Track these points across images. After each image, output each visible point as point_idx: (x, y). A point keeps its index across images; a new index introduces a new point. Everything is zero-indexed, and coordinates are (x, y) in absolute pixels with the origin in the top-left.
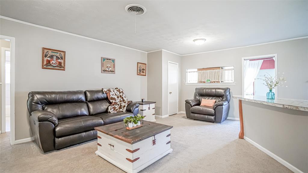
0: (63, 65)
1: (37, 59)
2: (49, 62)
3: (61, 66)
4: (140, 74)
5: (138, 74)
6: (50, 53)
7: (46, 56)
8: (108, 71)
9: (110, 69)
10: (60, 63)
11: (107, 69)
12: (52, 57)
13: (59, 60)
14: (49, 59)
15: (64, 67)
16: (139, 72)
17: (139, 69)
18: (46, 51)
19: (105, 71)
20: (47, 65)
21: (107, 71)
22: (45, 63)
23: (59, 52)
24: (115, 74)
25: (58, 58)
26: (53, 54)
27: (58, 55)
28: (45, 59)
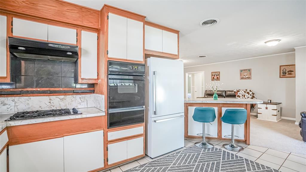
0: (219, 78)
1: (210, 77)
2: (213, 77)
3: (218, 79)
4: (285, 76)
5: (281, 76)
6: (214, 74)
7: (213, 75)
8: (246, 78)
9: (247, 76)
10: (218, 77)
11: (244, 77)
12: (214, 75)
13: (217, 76)
14: (214, 76)
15: (219, 79)
16: (282, 74)
17: (282, 72)
18: (212, 73)
20: (213, 79)
22: (212, 78)
24: (251, 79)
25: (217, 75)
26: (215, 74)
27: (217, 74)
28: (213, 76)
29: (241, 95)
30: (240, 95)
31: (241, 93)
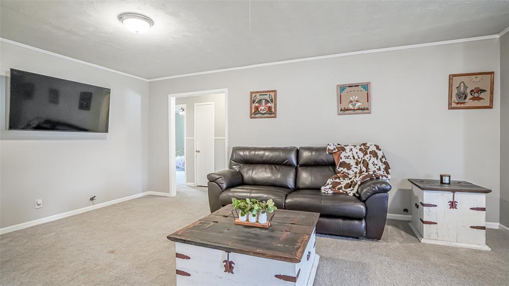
0: (273, 110)
1: (245, 107)
2: (257, 108)
3: (271, 113)
4: (462, 105)
5: (454, 105)
6: (259, 97)
7: (254, 102)
8: (354, 110)
9: (358, 104)
10: (270, 108)
11: (351, 107)
12: (260, 102)
13: (269, 105)
14: (257, 105)
15: (275, 113)
16: (454, 98)
17: (455, 92)
18: (254, 95)
19: (347, 110)
20: (255, 113)
21: (351, 110)
22: (253, 111)
23: (268, 93)
24: (370, 113)
25: (267, 102)
26: (262, 97)
27: (267, 97)
28: (253, 106)
29: (352, 162)
30: (347, 161)
31: (350, 154)
